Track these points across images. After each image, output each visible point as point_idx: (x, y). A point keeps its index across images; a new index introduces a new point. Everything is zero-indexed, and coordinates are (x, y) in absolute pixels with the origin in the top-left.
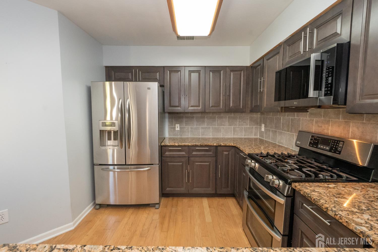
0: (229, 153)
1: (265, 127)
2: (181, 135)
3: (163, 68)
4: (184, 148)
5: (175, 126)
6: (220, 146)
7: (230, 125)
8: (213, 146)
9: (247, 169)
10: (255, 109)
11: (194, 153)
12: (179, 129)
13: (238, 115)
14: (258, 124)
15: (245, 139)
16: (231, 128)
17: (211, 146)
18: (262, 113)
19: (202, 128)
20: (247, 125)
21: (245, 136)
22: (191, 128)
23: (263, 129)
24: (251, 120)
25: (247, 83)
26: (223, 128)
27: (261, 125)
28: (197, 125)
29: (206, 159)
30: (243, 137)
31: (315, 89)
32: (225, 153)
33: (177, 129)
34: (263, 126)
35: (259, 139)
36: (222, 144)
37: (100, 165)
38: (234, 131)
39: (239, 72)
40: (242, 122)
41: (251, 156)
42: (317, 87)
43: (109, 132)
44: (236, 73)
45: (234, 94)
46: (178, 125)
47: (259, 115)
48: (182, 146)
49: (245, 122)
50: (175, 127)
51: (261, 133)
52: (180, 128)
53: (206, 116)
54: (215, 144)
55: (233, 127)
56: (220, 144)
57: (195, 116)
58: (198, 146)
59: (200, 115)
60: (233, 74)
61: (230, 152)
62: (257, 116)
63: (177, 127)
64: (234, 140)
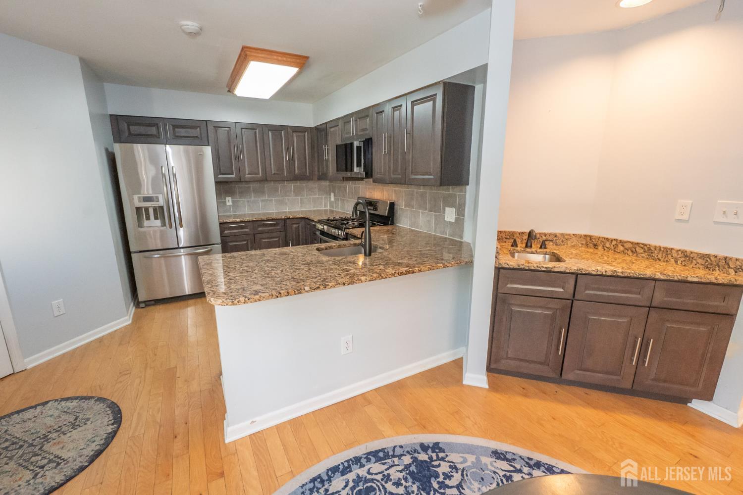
0: (299, 226)
1: (334, 196)
2: (235, 212)
3: (205, 122)
4: (247, 224)
5: (225, 199)
6: (289, 218)
7: (296, 196)
8: (281, 219)
9: (318, 233)
10: (322, 177)
11: (260, 229)
12: (231, 204)
13: (304, 184)
14: (327, 193)
15: (314, 211)
16: (298, 199)
17: (279, 219)
18: (331, 181)
19: (262, 201)
20: (315, 194)
21: (314, 207)
22: (248, 202)
23: (333, 199)
24: (319, 189)
25: (312, 147)
26: (288, 199)
27: (330, 195)
28: (255, 197)
29: (275, 234)
30: (312, 209)
31: (357, 166)
32: (295, 226)
33: (228, 204)
34: (332, 194)
35: (330, 210)
36: (291, 217)
37: (140, 252)
38: (301, 203)
39: (303, 134)
40: (310, 192)
41: (320, 222)
42: (359, 165)
43: (147, 209)
44: (300, 134)
45: (299, 159)
46: (230, 198)
47: (327, 183)
48: (245, 222)
49: (313, 192)
50: (226, 201)
51: (331, 203)
52: (233, 202)
53: (266, 186)
54: (283, 217)
55: (299, 198)
56: (288, 217)
57: (252, 185)
58: (264, 220)
59: (257, 185)
60: (296, 137)
61: (300, 224)
62: (326, 183)
63: (229, 201)
64: (302, 212)
